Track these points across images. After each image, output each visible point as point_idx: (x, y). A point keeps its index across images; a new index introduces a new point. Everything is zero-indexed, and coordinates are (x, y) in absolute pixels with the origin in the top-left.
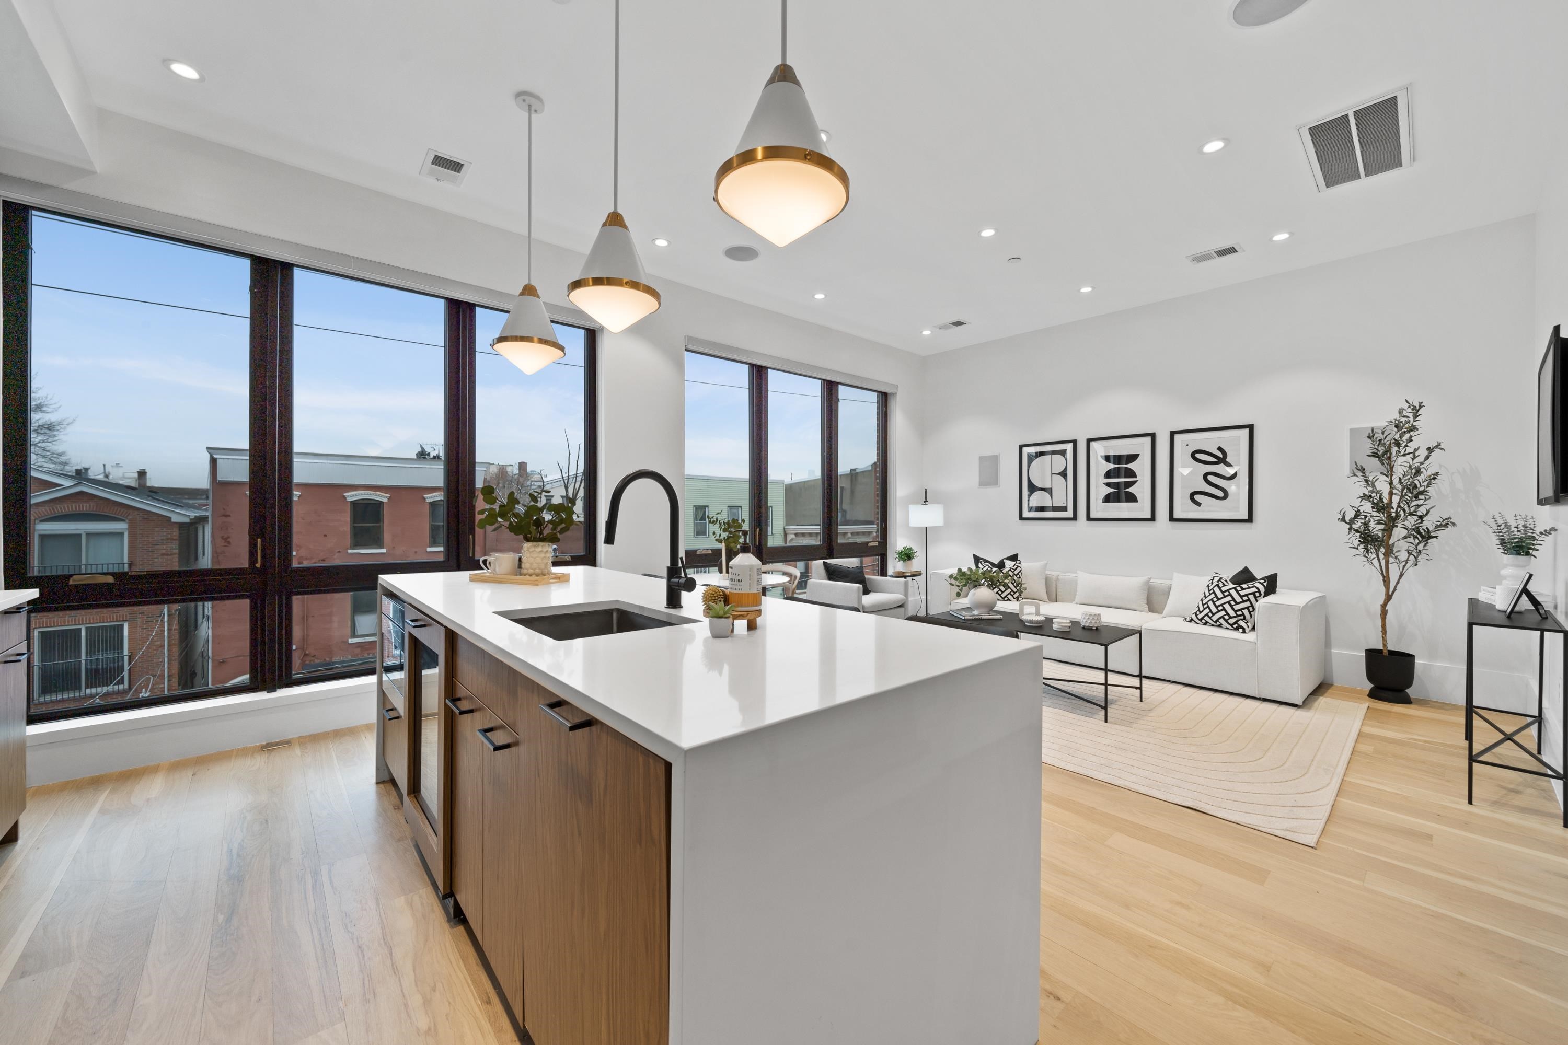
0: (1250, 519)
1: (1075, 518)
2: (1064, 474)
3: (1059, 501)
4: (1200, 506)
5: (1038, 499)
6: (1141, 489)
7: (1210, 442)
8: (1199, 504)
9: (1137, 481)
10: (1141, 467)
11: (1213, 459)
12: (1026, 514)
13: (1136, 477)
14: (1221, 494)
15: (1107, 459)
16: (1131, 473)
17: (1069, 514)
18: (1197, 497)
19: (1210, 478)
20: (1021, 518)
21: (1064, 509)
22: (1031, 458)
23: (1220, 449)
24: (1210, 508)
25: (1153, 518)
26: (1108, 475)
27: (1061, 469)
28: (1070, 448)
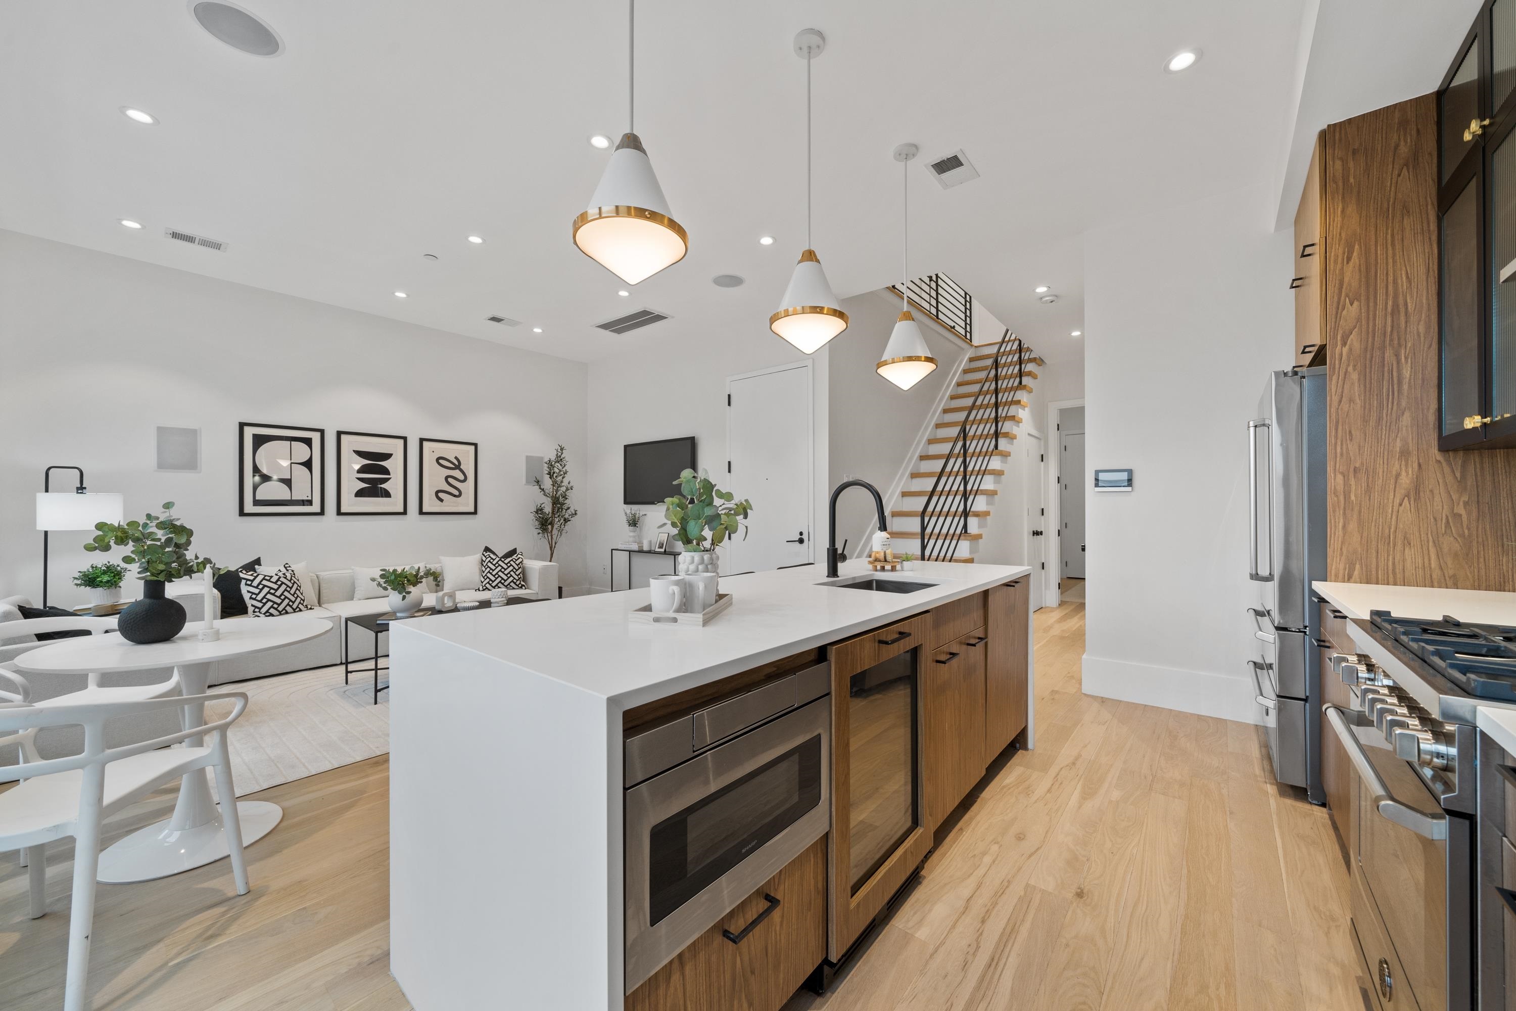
0: (475, 513)
1: (322, 513)
2: (308, 464)
3: (300, 493)
4: (442, 502)
5: (268, 491)
6: (394, 485)
7: (450, 452)
8: (441, 500)
9: (390, 478)
10: (394, 465)
11: (452, 466)
12: (249, 507)
13: (390, 475)
14: (457, 493)
15: (360, 453)
16: (386, 471)
17: (316, 508)
18: (440, 495)
19: (450, 480)
20: (242, 513)
21: (310, 503)
22: (259, 441)
23: (456, 458)
24: (450, 504)
25: (405, 513)
26: (362, 470)
27: (305, 458)
28: (316, 437)
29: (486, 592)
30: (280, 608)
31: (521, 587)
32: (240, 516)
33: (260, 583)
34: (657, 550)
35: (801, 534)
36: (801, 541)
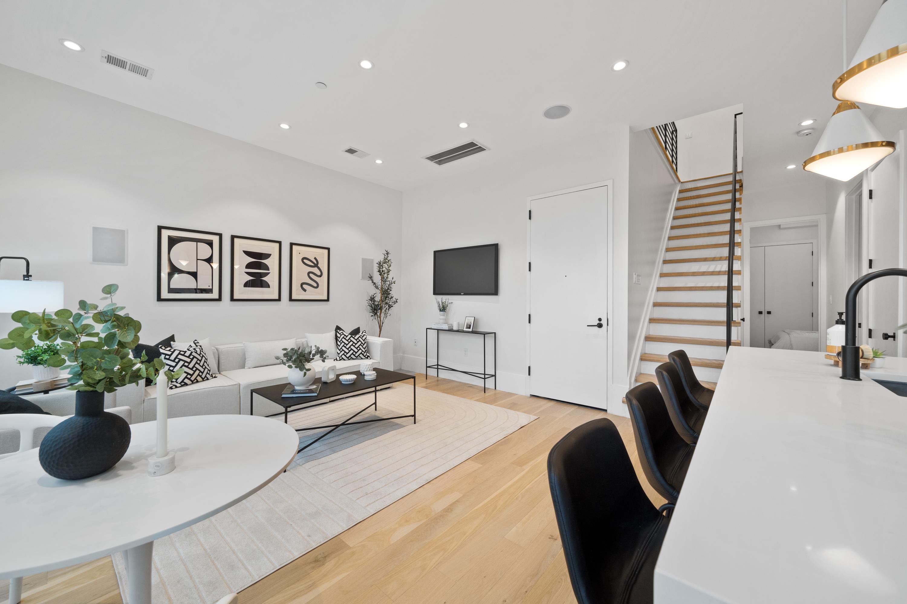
0: (328, 300)
1: (220, 299)
2: (209, 260)
3: (203, 283)
4: (305, 292)
5: (179, 281)
6: (272, 278)
7: (311, 253)
8: (305, 290)
9: (269, 273)
10: (272, 263)
11: (313, 265)
12: (165, 294)
13: (269, 270)
14: (315, 285)
15: (248, 254)
16: (267, 268)
17: (215, 295)
18: (304, 286)
19: (311, 275)
20: (159, 299)
21: (210, 291)
22: (173, 241)
23: (315, 258)
24: (311, 293)
25: (279, 300)
26: (249, 266)
27: (207, 256)
28: (215, 239)
29: (342, 361)
30: (193, 379)
31: (367, 358)
32: (158, 301)
33: (176, 358)
34: (465, 329)
35: (600, 320)
36: (600, 326)
